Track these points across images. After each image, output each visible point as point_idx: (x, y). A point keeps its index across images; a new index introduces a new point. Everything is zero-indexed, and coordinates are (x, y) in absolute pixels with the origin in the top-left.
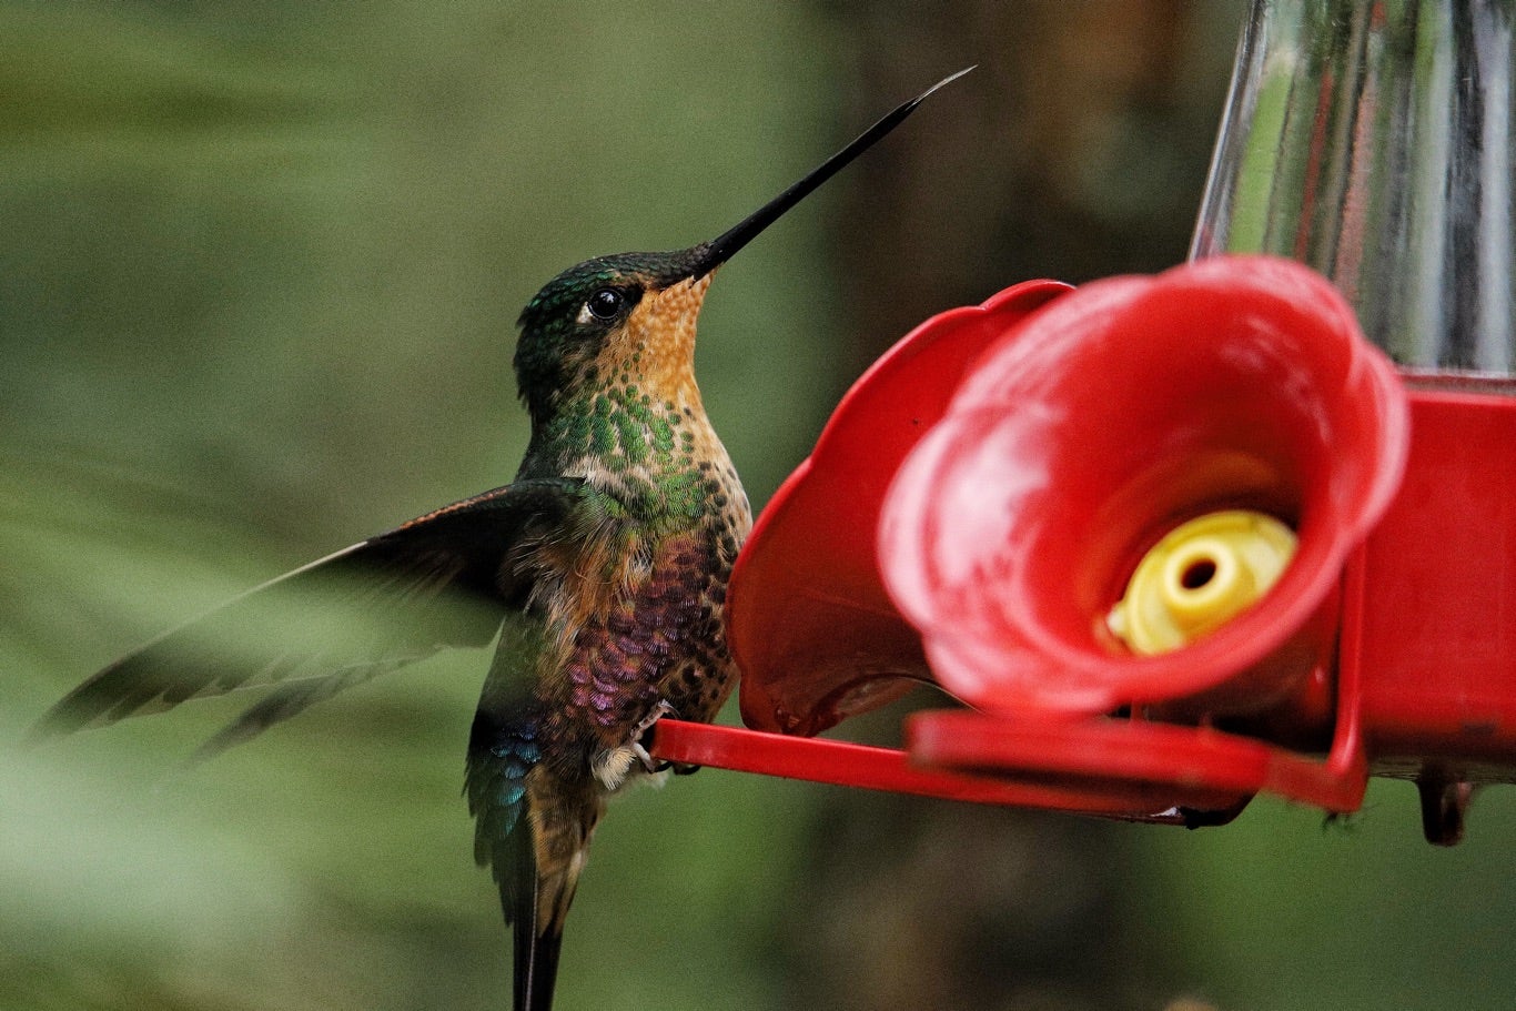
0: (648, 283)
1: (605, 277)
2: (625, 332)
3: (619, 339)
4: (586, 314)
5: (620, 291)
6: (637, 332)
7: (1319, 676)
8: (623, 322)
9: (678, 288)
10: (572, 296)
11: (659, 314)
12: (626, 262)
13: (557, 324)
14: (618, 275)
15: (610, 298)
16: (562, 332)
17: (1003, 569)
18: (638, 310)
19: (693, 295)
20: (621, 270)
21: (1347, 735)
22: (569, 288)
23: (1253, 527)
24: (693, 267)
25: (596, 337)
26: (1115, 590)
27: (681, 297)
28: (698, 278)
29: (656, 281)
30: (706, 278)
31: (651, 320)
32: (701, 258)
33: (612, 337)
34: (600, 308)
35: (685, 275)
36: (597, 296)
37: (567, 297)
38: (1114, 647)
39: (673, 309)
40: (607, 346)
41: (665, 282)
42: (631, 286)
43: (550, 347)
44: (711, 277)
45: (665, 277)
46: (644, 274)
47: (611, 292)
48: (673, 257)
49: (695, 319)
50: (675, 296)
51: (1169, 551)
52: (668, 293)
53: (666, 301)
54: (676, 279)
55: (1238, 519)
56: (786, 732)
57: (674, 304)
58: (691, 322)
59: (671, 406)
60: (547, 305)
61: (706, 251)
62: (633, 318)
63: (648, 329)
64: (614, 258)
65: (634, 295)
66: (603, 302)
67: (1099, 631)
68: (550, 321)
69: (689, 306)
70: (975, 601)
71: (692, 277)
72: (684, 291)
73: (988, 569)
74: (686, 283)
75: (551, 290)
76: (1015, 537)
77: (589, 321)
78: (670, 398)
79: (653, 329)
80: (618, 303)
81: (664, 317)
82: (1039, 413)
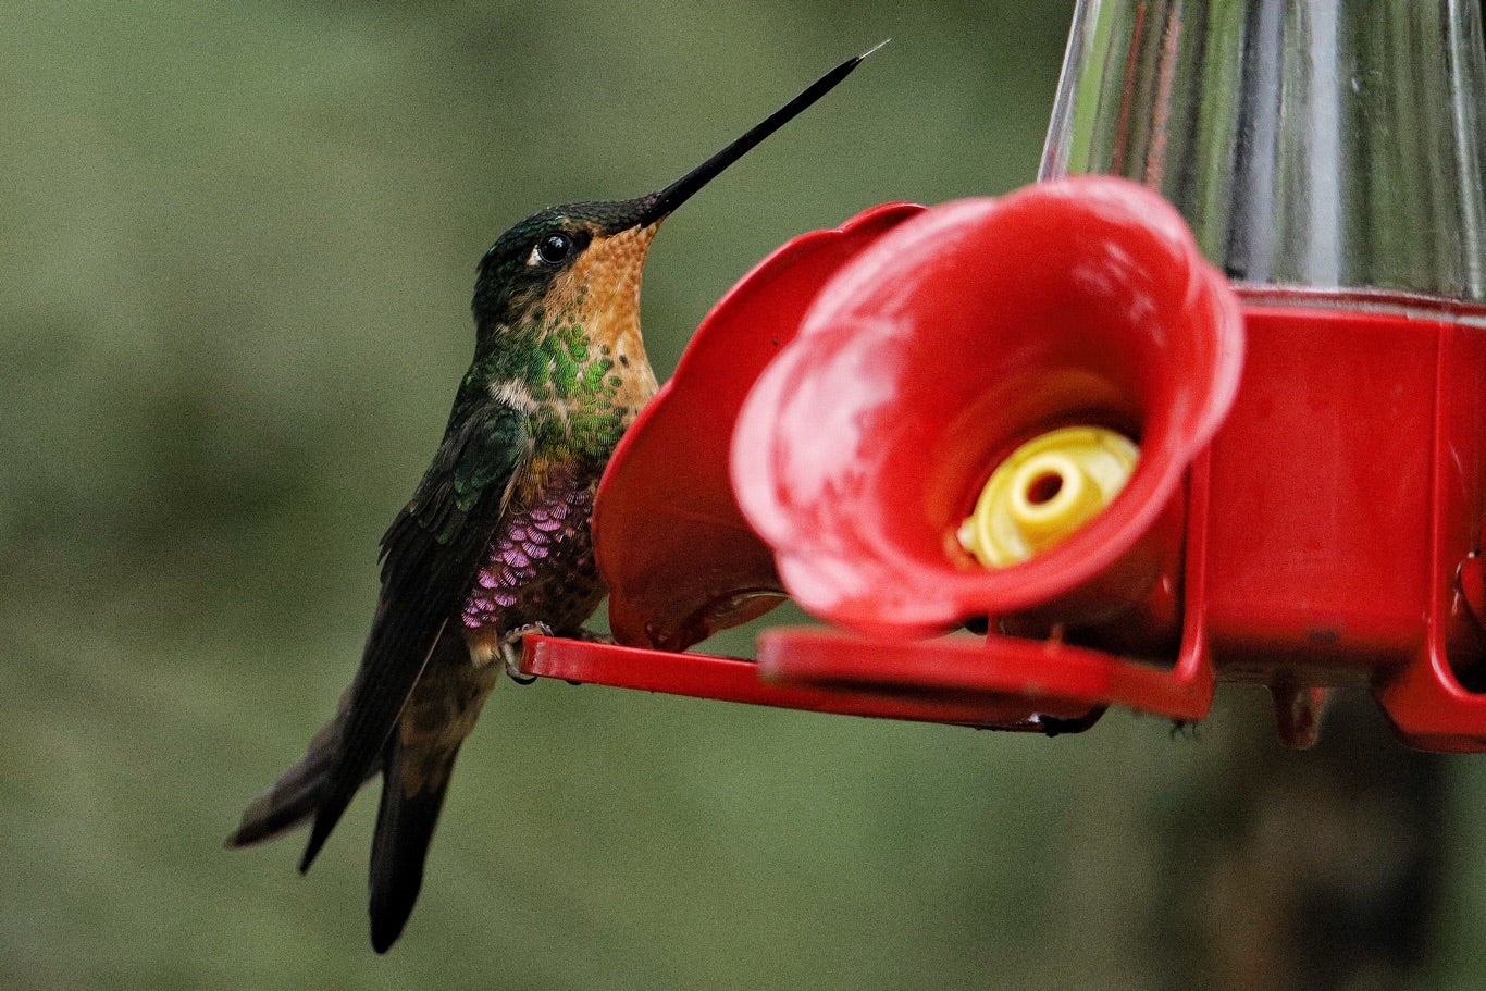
0: (595, 231)
1: (554, 223)
2: (571, 275)
3: (566, 282)
4: (535, 257)
5: (570, 236)
6: (582, 276)
7: (1166, 585)
8: (569, 267)
9: (624, 235)
10: (525, 242)
11: (602, 260)
12: (575, 212)
13: (509, 265)
14: (567, 221)
15: (560, 243)
16: (512, 273)
17: (855, 484)
18: (585, 256)
19: (638, 242)
20: (570, 217)
21: (1193, 647)
22: (522, 234)
23: (1099, 441)
24: (642, 215)
25: (542, 279)
26: (965, 505)
27: (627, 245)
28: (645, 225)
29: (605, 228)
30: (653, 226)
31: (596, 265)
32: (648, 207)
33: (559, 279)
34: (551, 253)
35: (632, 224)
36: (546, 242)
37: (520, 243)
38: (963, 562)
39: (618, 256)
40: (553, 288)
41: (612, 229)
42: (580, 231)
43: (501, 286)
44: (657, 226)
45: (612, 225)
46: (592, 222)
47: (559, 236)
48: (623, 206)
49: (639, 263)
50: (621, 243)
51: (1017, 466)
52: (614, 240)
53: (613, 248)
54: (625, 226)
55: (1084, 434)
56: (656, 648)
57: (619, 251)
58: (635, 268)
59: (607, 351)
60: (501, 251)
61: (654, 200)
62: (579, 263)
63: (591, 273)
64: (565, 207)
65: (583, 240)
66: (552, 247)
67: (949, 546)
68: (504, 263)
69: (634, 252)
70: (826, 517)
71: (639, 226)
72: (630, 239)
73: (839, 486)
74: (632, 231)
75: (509, 237)
76: (863, 452)
77: (538, 264)
78: (607, 343)
79: (596, 273)
80: (566, 249)
81: (608, 263)
82: (884, 329)
